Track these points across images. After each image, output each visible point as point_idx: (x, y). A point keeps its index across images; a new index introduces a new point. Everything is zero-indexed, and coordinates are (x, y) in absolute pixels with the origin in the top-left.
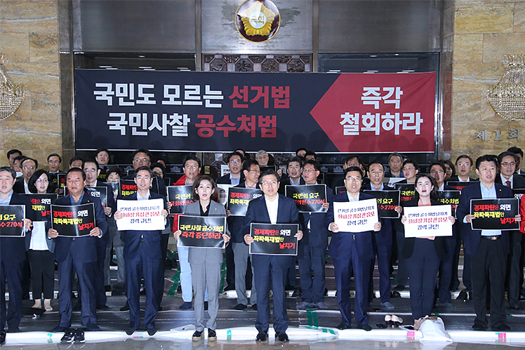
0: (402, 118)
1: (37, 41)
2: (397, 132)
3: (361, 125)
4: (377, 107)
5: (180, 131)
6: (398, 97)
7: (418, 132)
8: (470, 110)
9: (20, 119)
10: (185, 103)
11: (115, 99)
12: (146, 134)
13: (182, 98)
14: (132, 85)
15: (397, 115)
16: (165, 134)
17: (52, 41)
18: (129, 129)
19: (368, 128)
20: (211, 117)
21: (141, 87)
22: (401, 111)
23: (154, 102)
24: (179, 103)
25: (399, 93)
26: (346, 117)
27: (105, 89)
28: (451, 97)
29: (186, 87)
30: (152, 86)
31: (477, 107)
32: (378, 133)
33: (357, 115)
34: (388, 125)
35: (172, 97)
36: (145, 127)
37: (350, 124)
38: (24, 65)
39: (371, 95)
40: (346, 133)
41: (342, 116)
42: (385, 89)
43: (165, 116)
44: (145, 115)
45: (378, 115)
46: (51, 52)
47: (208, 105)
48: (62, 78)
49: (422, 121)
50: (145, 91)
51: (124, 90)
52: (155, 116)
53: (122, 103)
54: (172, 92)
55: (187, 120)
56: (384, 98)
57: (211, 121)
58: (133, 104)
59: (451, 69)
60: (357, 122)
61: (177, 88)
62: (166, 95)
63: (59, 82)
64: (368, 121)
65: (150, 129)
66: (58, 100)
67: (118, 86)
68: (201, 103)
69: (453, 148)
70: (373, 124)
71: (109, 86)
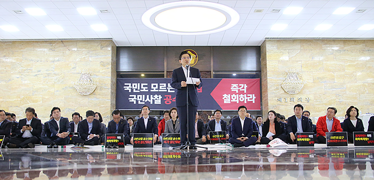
0: (247, 96)
1: (103, 64)
2: (245, 102)
3: (231, 99)
4: (237, 92)
5: (158, 102)
6: (245, 88)
7: (254, 102)
8: (275, 90)
9: (95, 94)
10: (160, 91)
11: (132, 90)
12: (144, 103)
13: (159, 89)
14: (139, 84)
15: (245, 95)
16: (151, 103)
17: (109, 64)
18: (137, 101)
19: (234, 100)
20: (170, 96)
21: (142, 85)
22: (247, 94)
23: (147, 91)
24: (157, 91)
25: (246, 86)
26: (225, 96)
27: (128, 86)
28: (267, 85)
29: (160, 84)
30: (147, 84)
31: (277, 89)
32: (238, 102)
33: (229, 95)
34: (242, 99)
35: (155, 88)
36: (143, 100)
37: (227, 99)
38: (97, 74)
39: (234, 87)
40: (225, 102)
41: (223, 95)
42: (240, 85)
43: (152, 96)
44: (144, 96)
45: (238, 95)
46: (108, 68)
47: (169, 91)
48: (112, 79)
49: (255, 98)
50: (144, 86)
51: (136, 86)
52: (148, 96)
53: (134, 91)
54: (155, 86)
55: (160, 97)
56: (240, 88)
57: (170, 98)
58: (139, 91)
59: (267, 74)
60: (229, 98)
61: (157, 85)
62: (152, 88)
63: (110, 80)
64: (234, 97)
65: (146, 101)
66: (110, 87)
67: (133, 84)
68: (166, 91)
69: (269, 105)
70: (236, 99)
71: (130, 84)
